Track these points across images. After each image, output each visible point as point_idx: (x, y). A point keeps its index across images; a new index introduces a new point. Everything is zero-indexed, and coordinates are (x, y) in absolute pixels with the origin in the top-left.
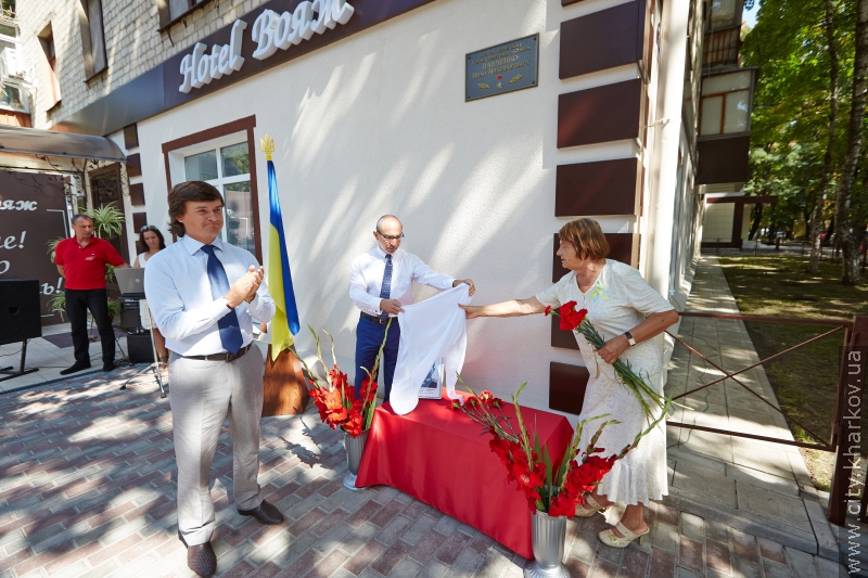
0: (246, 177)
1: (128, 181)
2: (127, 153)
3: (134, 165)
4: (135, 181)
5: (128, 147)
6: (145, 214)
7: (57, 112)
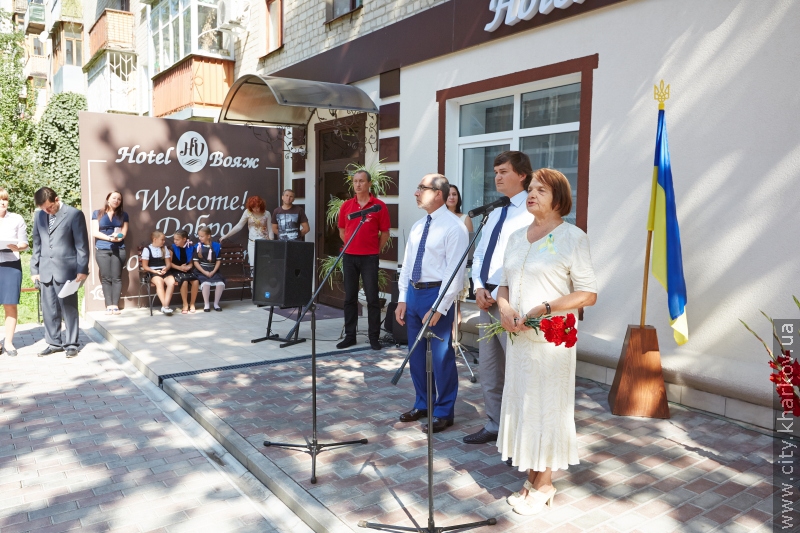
0: (575, 126)
1: (377, 134)
2: (379, 103)
3: (390, 117)
4: (386, 134)
5: (383, 95)
6: (398, 172)
7: (276, 58)
